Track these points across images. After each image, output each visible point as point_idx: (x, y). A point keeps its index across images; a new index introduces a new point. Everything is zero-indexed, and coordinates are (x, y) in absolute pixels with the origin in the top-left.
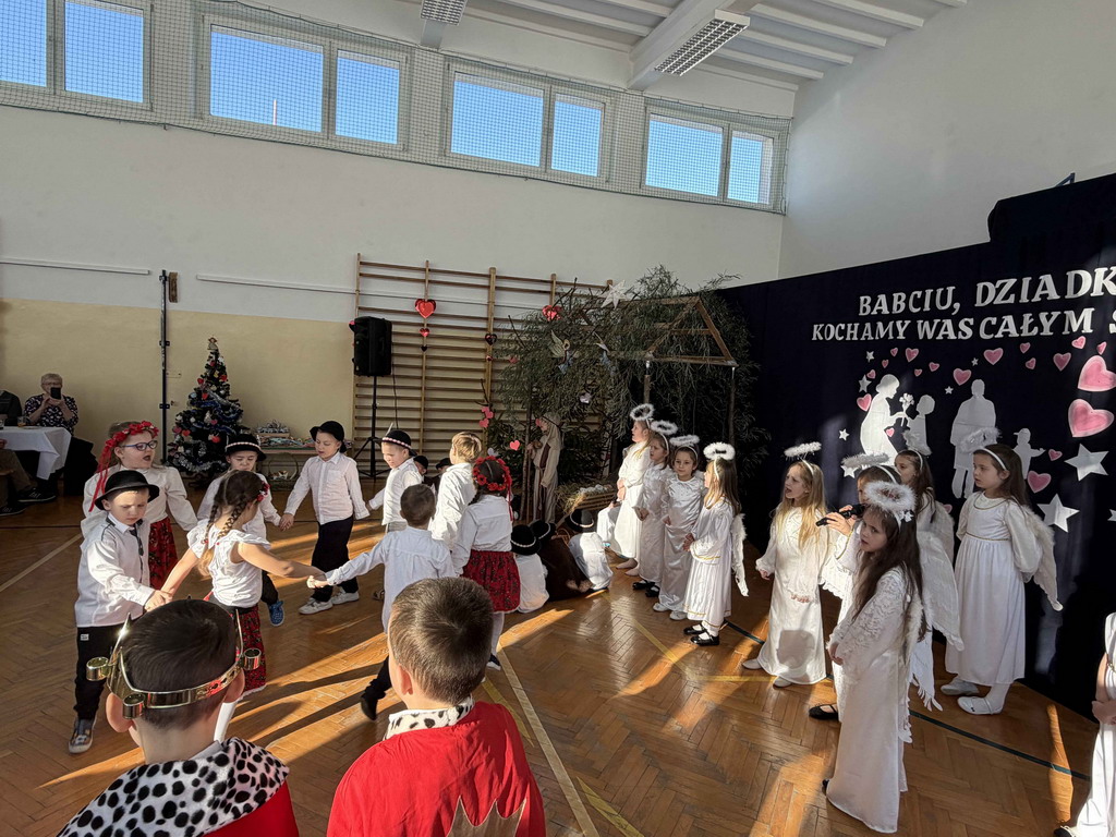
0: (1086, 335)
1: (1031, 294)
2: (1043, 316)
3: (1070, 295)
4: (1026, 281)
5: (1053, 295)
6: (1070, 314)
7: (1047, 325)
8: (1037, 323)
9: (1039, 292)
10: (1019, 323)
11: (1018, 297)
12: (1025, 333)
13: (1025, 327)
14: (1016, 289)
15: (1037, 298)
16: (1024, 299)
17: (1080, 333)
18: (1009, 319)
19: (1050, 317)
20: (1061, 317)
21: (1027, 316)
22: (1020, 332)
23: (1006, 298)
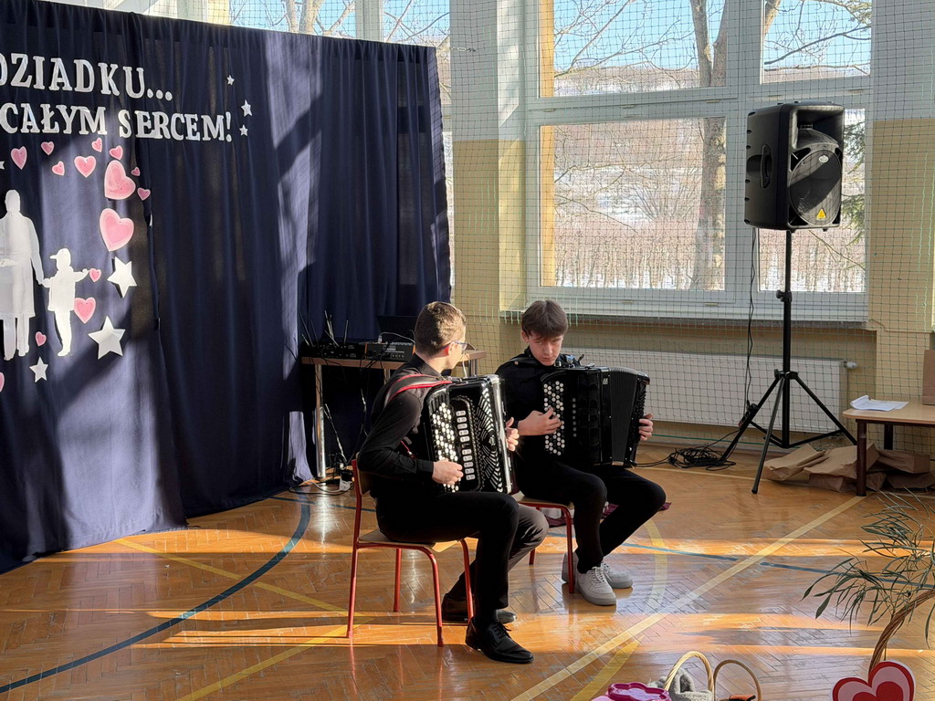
1: (48, 80)
2: (62, 108)
4: (39, 60)
5: (68, 87)
6: (85, 111)
7: (69, 120)
8: (57, 118)
9: (55, 80)
10: (39, 115)
11: (34, 81)
12: (47, 130)
13: (46, 121)
14: (31, 69)
15: (54, 87)
16: (40, 85)
17: (97, 134)
18: (27, 107)
19: (69, 111)
20: (78, 112)
21: (46, 107)
22: (41, 127)
23: (24, 79)
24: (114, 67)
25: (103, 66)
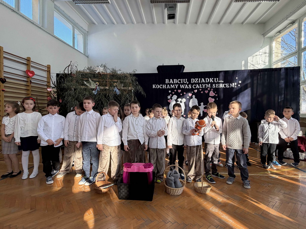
0: (210, 88)
1: (201, 81)
2: (203, 85)
3: (206, 82)
4: (200, 79)
5: (204, 82)
6: (207, 85)
11: (199, 82)
14: (198, 80)
15: (202, 82)
16: (200, 82)
17: (208, 88)
18: (197, 85)
19: (204, 85)
20: (206, 85)
21: (200, 85)
22: (199, 87)
23: (197, 81)
24: (212, 79)
25: (211, 79)
